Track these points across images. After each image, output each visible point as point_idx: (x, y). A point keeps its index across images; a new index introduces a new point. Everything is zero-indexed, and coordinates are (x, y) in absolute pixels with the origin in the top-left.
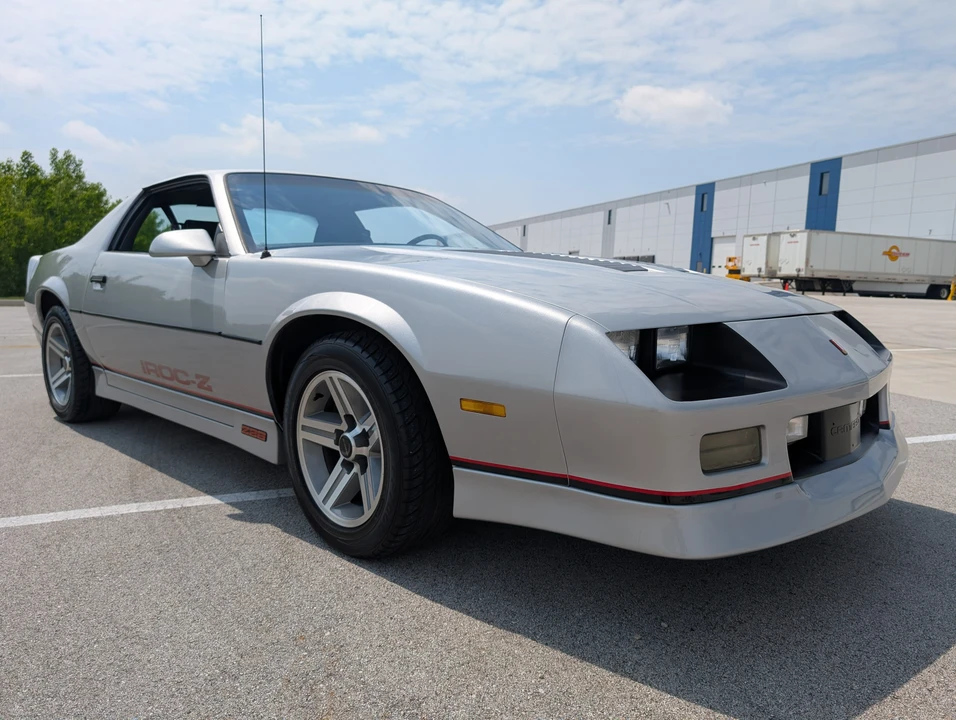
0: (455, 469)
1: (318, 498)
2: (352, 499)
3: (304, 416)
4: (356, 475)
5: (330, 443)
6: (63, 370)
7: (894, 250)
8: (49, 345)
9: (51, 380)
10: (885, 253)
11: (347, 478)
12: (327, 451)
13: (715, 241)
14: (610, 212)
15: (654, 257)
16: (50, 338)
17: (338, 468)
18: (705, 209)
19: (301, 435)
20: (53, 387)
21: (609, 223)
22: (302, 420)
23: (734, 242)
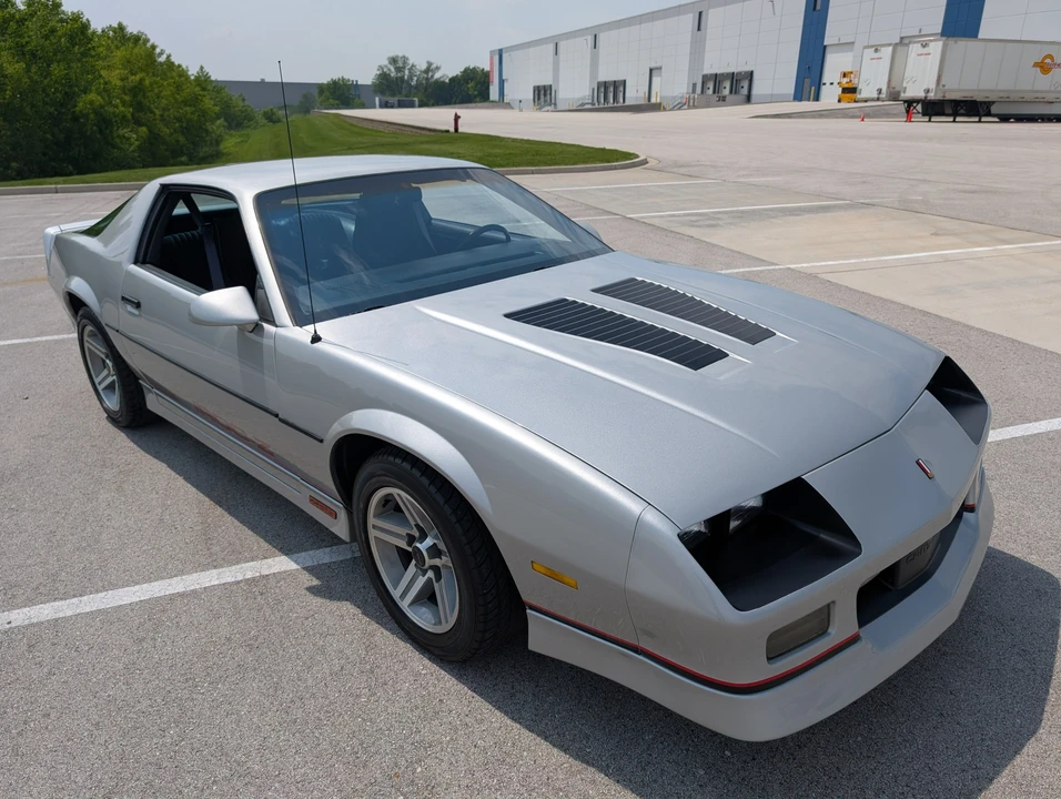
0: (528, 611)
1: (396, 594)
2: (428, 597)
3: (374, 516)
4: (430, 579)
5: (403, 544)
6: (105, 372)
7: (1048, 61)
8: (86, 345)
9: (97, 381)
10: (1036, 65)
11: (421, 581)
12: (400, 550)
13: (828, 50)
14: (700, 13)
15: (752, 72)
16: (86, 338)
17: (412, 568)
18: (818, 7)
19: (372, 533)
20: (100, 388)
21: (699, 29)
22: (371, 520)
23: (852, 51)
